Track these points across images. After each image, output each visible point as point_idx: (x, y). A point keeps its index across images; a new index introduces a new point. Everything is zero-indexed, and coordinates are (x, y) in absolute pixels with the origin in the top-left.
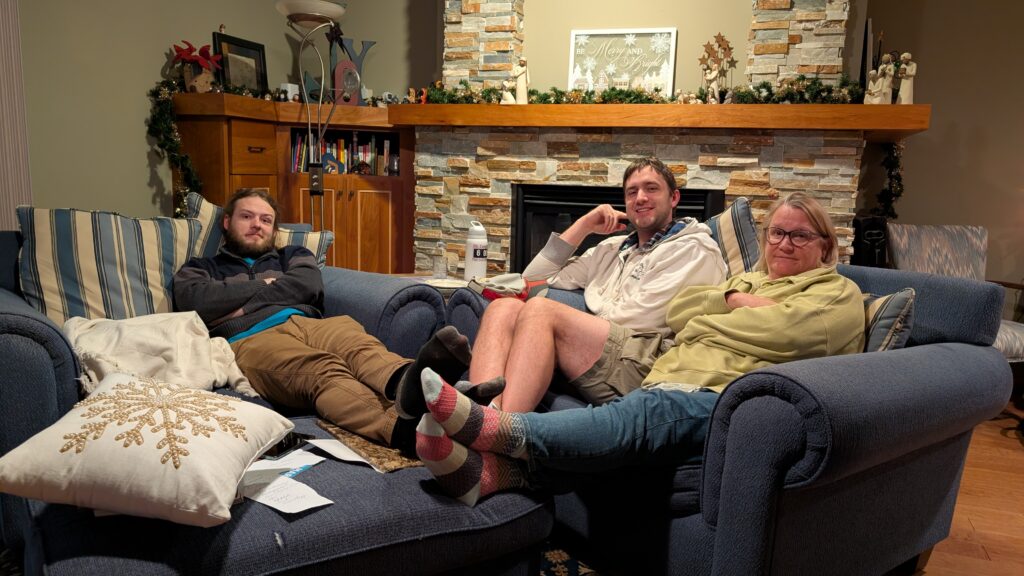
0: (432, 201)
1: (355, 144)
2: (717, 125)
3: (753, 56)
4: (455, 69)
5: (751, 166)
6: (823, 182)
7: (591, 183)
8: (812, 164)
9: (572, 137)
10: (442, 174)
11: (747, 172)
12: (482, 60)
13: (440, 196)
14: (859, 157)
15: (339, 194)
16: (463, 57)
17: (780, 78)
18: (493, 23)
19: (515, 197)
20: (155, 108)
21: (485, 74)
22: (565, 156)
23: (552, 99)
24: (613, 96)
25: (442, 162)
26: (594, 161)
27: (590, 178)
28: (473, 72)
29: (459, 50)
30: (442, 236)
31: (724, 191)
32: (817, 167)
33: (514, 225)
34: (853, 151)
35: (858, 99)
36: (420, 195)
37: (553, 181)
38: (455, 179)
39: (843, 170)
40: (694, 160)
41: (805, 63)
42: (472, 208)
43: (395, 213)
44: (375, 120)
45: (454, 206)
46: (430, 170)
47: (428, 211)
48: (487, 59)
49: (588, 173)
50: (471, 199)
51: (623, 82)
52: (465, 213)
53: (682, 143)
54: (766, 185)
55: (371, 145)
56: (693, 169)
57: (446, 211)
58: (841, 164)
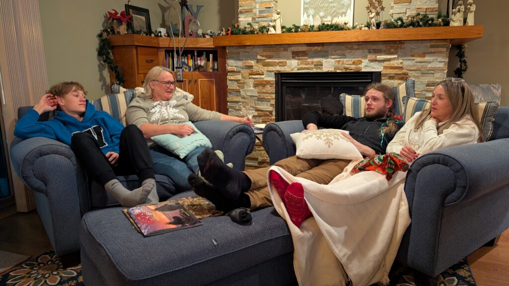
0: (236, 83)
1: (196, 57)
2: (377, 39)
3: (393, 5)
4: (245, 17)
5: (394, 59)
6: (430, 66)
7: (315, 71)
8: (424, 57)
9: (304, 48)
10: (240, 70)
11: (392, 62)
12: (258, 13)
13: (240, 80)
14: (448, 52)
15: (190, 81)
16: (249, 11)
17: (407, 15)
19: (277, 79)
20: (100, 43)
21: (260, 19)
22: (301, 58)
23: (293, 30)
24: (324, 28)
25: (240, 63)
26: (316, 60)
27: (314, 68)
28: (254, 19)
29: (246, 8)
30: (241, 100)
31: (380, 72)
32: (427, 58)
33: (277, 93)
34: (445, 50)
35: (447, 23)
36: (229, 80)
37: (295, 71)
38: (247, 72)
39: (439, 59)
40: (365, 57)
41: (419, 7)
42: (256, 86)
43: (216, 89)
44: (206, 44)
45: (247, 85)
46: (234, 68)
47: (234, 88)
48: (260, 12)
49: (313, 66)
50: (255, 81)
51: (328, 21)
52: (252, 88)
53: (359, 49)
54: (401, 68)
55: (204, 56)
56: (365, 62)
57: (243, 87)
58: (439, 56)
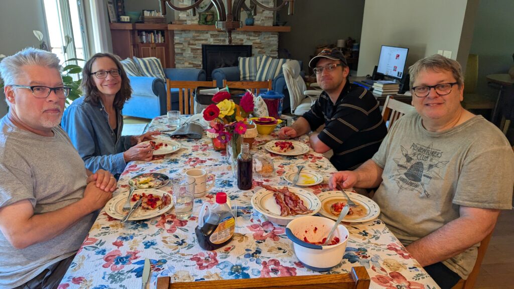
4: (182, 14)
7: (222, 44)
11: (256, 41)
14: (278, 37)
15: (152, 48)
17: (261, 19)
19: (203, 48)
22: (216, 37)
26: (222, 38)
30: (183, 58)
31: (252, 45)
37: (212, 44)
42: (192, 51)
45: (186, 50)
49: (221, 42)
57: (184, 52)
58: (275, 38)
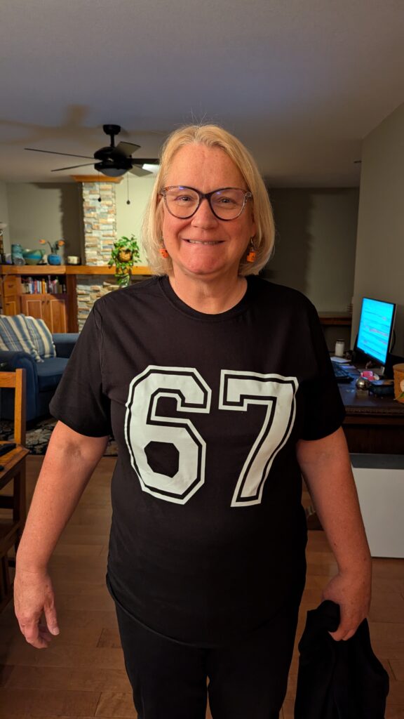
0: (85, 303)
1: (49, 281)
4: (89, 252)
10: (88, 293)
12: (102, 248)
13: (89, 301)
15: (43, 302)
16: (94, 246)
18: (106, 233)
21: (103, 253)
25: (88, 288)
28: (98, 252)
29: (91, 243)
36: (79, 301)
38: (95, 294)
43: (66, 309)
46: (84, 291)
47: (83, 308)
48: (104, 247)
